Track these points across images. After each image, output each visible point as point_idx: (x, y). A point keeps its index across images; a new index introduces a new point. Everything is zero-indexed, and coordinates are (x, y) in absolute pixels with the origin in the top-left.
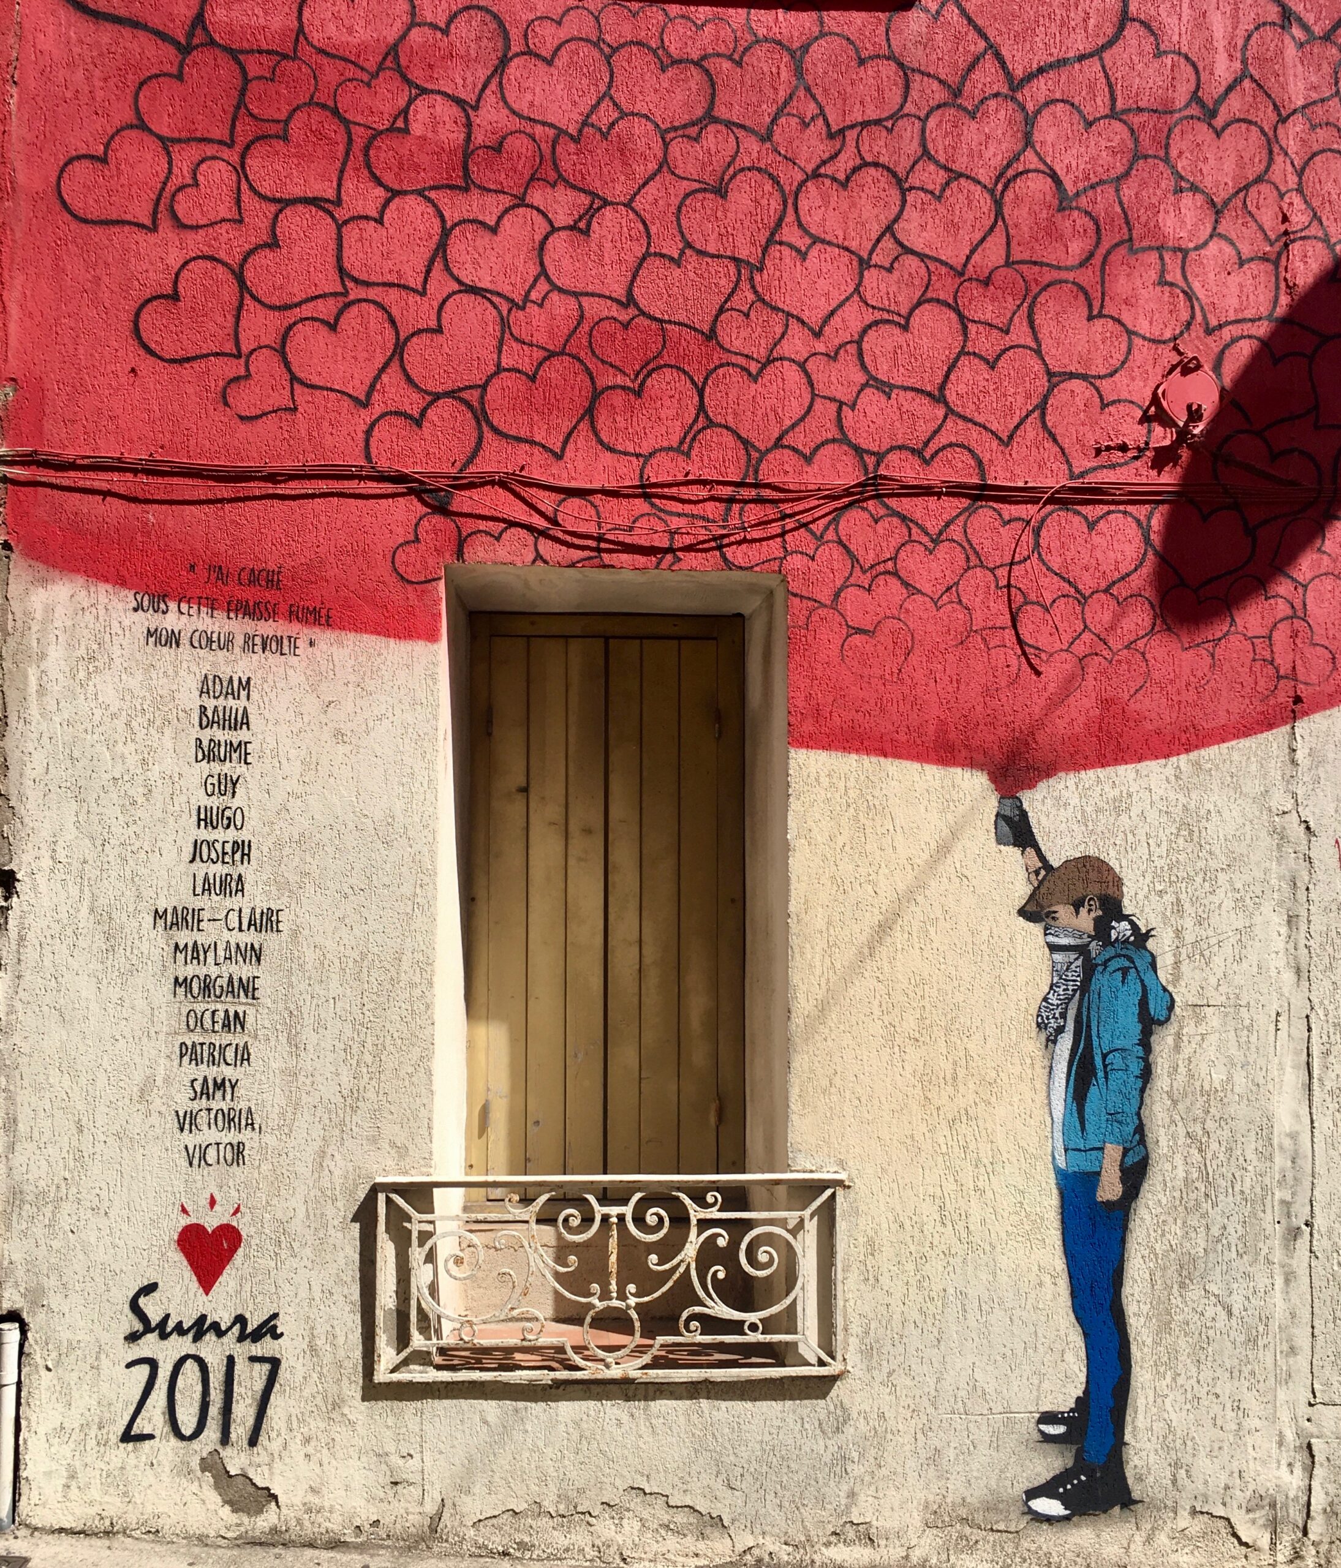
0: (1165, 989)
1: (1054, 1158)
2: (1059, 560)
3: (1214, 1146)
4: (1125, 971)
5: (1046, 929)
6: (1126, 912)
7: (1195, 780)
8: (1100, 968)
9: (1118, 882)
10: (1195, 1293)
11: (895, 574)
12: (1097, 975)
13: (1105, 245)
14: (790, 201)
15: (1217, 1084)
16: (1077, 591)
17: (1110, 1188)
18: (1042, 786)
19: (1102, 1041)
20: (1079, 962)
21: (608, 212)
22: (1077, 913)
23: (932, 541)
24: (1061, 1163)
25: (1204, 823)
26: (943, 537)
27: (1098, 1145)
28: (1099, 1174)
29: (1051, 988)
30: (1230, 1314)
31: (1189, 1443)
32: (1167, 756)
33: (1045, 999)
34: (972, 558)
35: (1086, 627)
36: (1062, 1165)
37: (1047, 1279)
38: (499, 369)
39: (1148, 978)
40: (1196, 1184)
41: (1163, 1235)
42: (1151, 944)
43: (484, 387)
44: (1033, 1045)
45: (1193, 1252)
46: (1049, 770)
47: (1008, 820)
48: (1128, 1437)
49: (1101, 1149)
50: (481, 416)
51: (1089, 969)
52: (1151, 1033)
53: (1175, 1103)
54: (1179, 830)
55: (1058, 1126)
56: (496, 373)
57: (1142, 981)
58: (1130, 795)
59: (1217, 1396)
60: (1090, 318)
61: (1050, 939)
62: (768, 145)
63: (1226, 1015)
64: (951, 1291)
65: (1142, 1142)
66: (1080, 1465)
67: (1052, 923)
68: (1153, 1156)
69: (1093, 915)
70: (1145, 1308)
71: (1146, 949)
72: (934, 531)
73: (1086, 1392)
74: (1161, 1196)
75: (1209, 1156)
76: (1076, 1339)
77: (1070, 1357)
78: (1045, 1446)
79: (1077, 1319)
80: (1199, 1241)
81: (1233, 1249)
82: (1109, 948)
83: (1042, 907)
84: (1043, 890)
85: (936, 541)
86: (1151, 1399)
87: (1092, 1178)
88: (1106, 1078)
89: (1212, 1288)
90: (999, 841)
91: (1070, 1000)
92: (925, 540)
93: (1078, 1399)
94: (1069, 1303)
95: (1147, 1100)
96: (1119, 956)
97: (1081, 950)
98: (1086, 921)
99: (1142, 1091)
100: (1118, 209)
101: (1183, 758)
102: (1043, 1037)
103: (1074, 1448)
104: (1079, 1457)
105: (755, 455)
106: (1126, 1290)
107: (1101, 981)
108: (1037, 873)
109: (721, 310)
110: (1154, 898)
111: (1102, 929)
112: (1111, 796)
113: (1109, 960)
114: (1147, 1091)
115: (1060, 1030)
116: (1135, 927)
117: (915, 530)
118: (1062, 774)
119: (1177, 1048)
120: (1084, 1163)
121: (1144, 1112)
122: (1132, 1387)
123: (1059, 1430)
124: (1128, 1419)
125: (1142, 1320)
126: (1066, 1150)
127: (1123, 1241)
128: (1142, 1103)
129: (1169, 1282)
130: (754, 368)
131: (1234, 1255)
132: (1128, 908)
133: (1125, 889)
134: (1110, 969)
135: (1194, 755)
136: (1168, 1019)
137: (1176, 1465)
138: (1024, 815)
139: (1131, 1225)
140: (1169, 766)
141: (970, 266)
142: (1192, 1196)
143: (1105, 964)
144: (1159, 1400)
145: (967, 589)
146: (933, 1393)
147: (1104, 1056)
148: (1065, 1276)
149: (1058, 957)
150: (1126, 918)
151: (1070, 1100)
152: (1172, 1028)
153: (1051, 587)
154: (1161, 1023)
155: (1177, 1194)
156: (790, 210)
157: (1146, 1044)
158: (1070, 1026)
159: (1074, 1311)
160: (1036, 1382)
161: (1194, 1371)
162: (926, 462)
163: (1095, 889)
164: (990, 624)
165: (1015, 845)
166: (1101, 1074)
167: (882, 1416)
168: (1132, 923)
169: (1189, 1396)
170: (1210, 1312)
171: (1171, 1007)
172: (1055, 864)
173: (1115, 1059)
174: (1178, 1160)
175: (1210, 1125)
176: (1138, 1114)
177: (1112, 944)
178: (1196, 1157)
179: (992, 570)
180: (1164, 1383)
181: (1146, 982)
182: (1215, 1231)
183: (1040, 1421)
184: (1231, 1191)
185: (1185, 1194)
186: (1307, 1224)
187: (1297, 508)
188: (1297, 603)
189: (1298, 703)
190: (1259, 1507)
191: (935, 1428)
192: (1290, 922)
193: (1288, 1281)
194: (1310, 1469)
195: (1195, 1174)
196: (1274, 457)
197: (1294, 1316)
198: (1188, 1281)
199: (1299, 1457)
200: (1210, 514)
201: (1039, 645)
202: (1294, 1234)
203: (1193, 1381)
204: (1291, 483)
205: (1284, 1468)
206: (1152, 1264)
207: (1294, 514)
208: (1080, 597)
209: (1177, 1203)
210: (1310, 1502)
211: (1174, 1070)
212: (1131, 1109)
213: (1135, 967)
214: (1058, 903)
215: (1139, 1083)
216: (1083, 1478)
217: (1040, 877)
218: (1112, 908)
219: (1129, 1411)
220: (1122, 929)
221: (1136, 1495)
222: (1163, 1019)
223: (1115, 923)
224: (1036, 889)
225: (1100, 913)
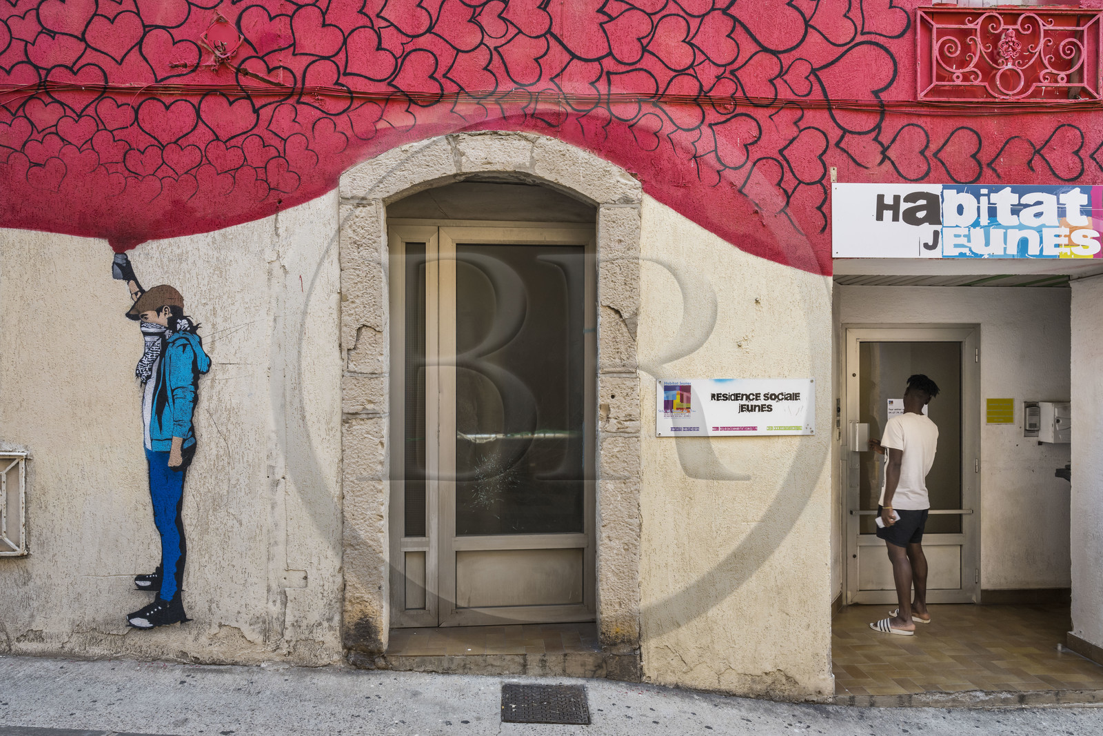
0: (207, 356)
1: (145, 444)
2: (149, 126)
3: (233, 438)
4: (184, 346)
5: (141, 324)
6: (185, 314)
7: (223, 244)
8: (171, 345)
9: (181, 299)
10: (223, 513)
11: (57, 134)
12: (169, 348)
15: (234, 405)
16: (160, 143)
17: (175, 460)
18: (139, 247)
19: (172, 382)
20: (160, 341)
22: (159, 315)
23: (78, 115)
24: (149, 446)
25: (228, 267)
26: (84, 113)
27: (169, 437)
28: (169, 452)
29: (144, 355)
30: (241, 524)
31: (218, 590)
32: (207, 231)
33: (141, 361)
34: (100, 125)
35: (164, 162)
36: (150, 448)
37: (140, 507)
39: (197, 350)
40: (223, 457)
41: (204, 484)
42: (198, 332)
44: (135, 384)
45: (221, 492)
46: (142, 239)
47: (118, 265)
48: (184, 588)
49: (171, 439)
51: (165, 344)
52: (198, 378)
53: (211, 415)
54: (214, 270)
55: (147, 428)
57: (194, 351)
58: (187, 253)
59: (234, 566)
61: (144, 329)
63: (240, 368)
64: (87, 513)
65: (193, 435)
66: (158, 600)
67: (144, 320)
68: (199, 442)
69: (167, 316)
70: (194, 522)
71: (196, 334)
72: (78, 111)
73: (162, 564)
74: (203, 464)
75: (230, 443)
76: (157, 539)
77: (153, 547)
78: (140, 592)
79: (157, 527)
80: (224, 487)
81: (243, 490)
82: (176, 334)
83: (139, 313)
84: (139, 303)
85: (80, 116)
86: (197, 568)
87: (166, 455)
88: (173, 402)
89: (231, 511)
90: (115, 276)
91: (154, 361)
92: (74, 115)
93: (157, 568)
94: (153, 519)
95: (196, 413)
96: (182, 338)
97: (161, 335)
98: (163, 319)
99: (194, 409)
101: (217, 232)
102: (139, 380)
103: (155, 593)
104: (158, 597)
106: (184, 513)
107: (171, 350)
108: (136, 294)
110: (201, 307)
111: (172, 324)
112: (177, 253)
113: (176, 340)
114: (196, 409)
115: (149, 377)
116: (190, 323)
117: (68, 110)
118: (149, 241)
119: (212, 387)
120: (161, 447)
121: (194, 420)
122: (186, 562)
123: (148, 583)
124: (184, 578)
125: (193, 527)
126: (152, 440)
127: (183, 487)
128: (193, 415)
129: (207, 508)
131: (243, 494)
132: (186, 312)
133: (184, 302)
134: (177, 345)
135: (223, 231)
136: (208, 371)
137: (211, 601)
138: (128, 263)
139: (187, 479)
140: (209, 236)
142: (221, 464)
143: (174, 342)
144: (202, 568)
145: (98, 140)
146: (77, 565)
147: (173, 391)
148: (151, 506)
149: (148, 339)
150: (185, 318)
151: (154, 413)
152: (210, 376)
153: (143, 141)
154: (204, 373)
155: (212, 463)
157: (196, 384)
158: (154, 375)
159: (155, 523)
160: (134, 559)
161: (221, 553)
162: (75, 74)
163: (169, 302)
164: (110, 160)
165: (124, 279)
166: (170, 400)
167: (49, 577)
168: (189, 320)
169: (218, 567)
170: (230, 523)
171: (209, 365)
172: (146, 288)
173: (179, 392)
174: (213, 445)
175: (230, 427)
176: (191, 421)
177: (178, 332)
178: (223, 443)
179: (111, 132)
180: (205, 560)
181: (196, 352)
182: (233, 482)
183: (136, 579)
184: (241, 461)
185: (216, 463)
186: (284, 478)
187: (282, 98)
188: (281, 149)
189: (280, 202)
190: (256, 623)
191: (78, 583)
192: (275, 320)
193: (273, 508)
194: (285, 604)
195: (222, 452)
196: (270, 71)
197: (276, 525)
198: (218, 508)
199: (279, 597)
200: (234, 102)
201: (137, 172)
202: (277, 483)
203: (221, 559)
204: (278, 85)
205: (271, 603)
206: (198, 499)
207: (281, 101)
208: (160, 146)
209: (213, 467)
210: (284, 620)
211: (211, 398)
212: (187, 419)
213: (190, 344)
214: (148, 310)
215: (192, 405)
216: (160, 608)
217: (138, 297)
218: (177, 313)
219: (185, 574)
220: (183, 324)
221: (188, 617)
222: (205, 371)
223: (179, 321)
224: (136, 303)
225: (171, 315)
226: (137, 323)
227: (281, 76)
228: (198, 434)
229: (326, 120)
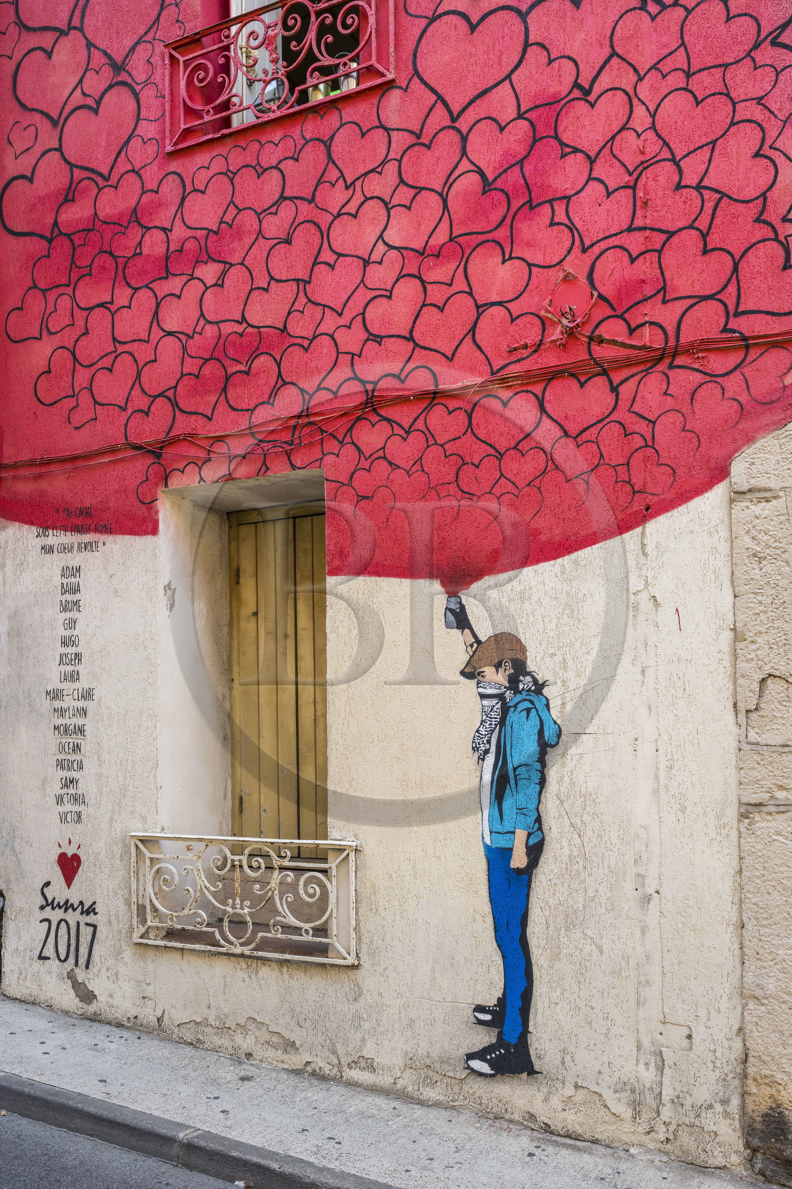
0: (555, 723)
1: (483, 838)
2: (485, 432)
3: (589, 833)
4: (528, 711)
5: (478, 683)
6: (528, 670)
7: (574, 573)
8: (512, 709)
9: (523, 649)
10: (577, 935)
11: (385, 458)
12: (511, 714)
13: (514, 207)
14: (325, 236)
15: (590, 789)
16: (497, 451)
17: (519, 860)
19: (515, 758)
20: (499, 706)
21: (232, 270)
22: (497, 672)
23: (406, 432)
24: (487, 840)
25: (581, 604)
26: (412, 429)
27: (512, 830)
28: (511, 850)
29: (481, 723)
30: (602, 952)
31: (573, 1038)
32: (555, 558)
33: (478, 731)
34: (430, 439)
35: (502, 474)
36: (489, 843)
37: (478, 917)
38: (182, 375)
39: (544, 715)
40: (577, 859)
41: (554, 894)
42: (545, 691)
43: (175, 387)
44: (470, 762)
45: (575, 907)
46: (478, 575)
47: (452, 611)
48: (531, 1029)
49: (513, 833)
50: (175, 404)
51: (505, 710)
52: (546, 753)
53: (562, 802)
54: (564, 610)
55: (487, 816)
56: (181, 378)
57: (540, 717)
58: (531, 589)
59: (593, 1008)
60: (504, 262)
61: (481, 690)
62: (313, 205)
63: (597, 740)
64: (420, 921)
65: (540, 828)
66: (501, 1042)
67: (480, 678)
68: (547, 838)
69: (508, 673)
70: (543, 943)
71: (542, 695)
72: (406, 426)
73: (504, 994)
74: (553, 866)
75: (586, 840)
77: (493, 970)
78: (480, 1028)
79: (498, 946)
80: (579, 899)
81: (603, 906)
82: (518, 695)
83: (475, 669)
84: (475, 657)
85: (408, 433)
86: (547, 1004)
87: (507, 853)
88: (516, 784)
89: (589, 932)
90: (448, 626)
91: (493, 731)
92: (402, 432)
93: (499, 998)
94: (493, 935)
95: (543, 799)
96: (526, 700)
97: (501, 697)
98: (503, 676)
99: (540, 793)
100: (522, 181)
101: (566, 558)
102: (476, 755)
103: (497, 1031)
104: (500, 1036)
105: (307, 397)
106: (529, 930)
107: (512, 717)
108: (472, 646)
109: (289, 313)
110: (547, 659)
111: (513, 682)
112: (518, 590)
113: (518, 703)
114: (543, 794)
115: (487, 752)
116: (535, 681)
117: (396, 427)
119: (563, 764)
120: (502, 842)
121: (541, 808)
122: (534, 995)
123: (488, 1017)
124: (531, 1016)
125: (541, 950)
126: (491, 832)
127: (528, 896)
128: (539, 802)
129: (559, 926)
130: (306, 343)
131: (603, 910)
132: (531, 666)
133: (528, 654)
134: (519, 709)
135: (574, 555)
136: (557, 743)
137: (564, 1051)
138: (462, 607)
139: (533, 885)
140: (557, 565)
141: (428, 247)
142: (575, 867)
143: (515, 706)
144: (553, 1006)
145: (427, 460)
146: (410, 984)
147: (515, 769)
148: (491, 916)
149: (486, 702)
150: (530, 674)
151: (493, 798)
153: (479, 451)
154: (552, 746)
155: (564, 866)
156: (325, 241)
157: (543, 761)
158: (493, 749)
159: (496, 940)
160: (472, 984)
161: (575, 988)
162: (403, 382)
163: (509, 655)
164: (441, 482)
165: (457, 628)
166: (512, 782)
167: (380, 995)
168: (533, 677)
169: (573, 1006)
170: (587, 949)
171: (559, 736)
172: (483, 638)
173: (522, 771)
174: (564, 843)
175: (586, 818)
176: (537, 809)
177: (520, 692)
178: (577, 841)
179: (442, 446)
180: (556, 995)
181: (543, 718)
182: (591, 893)
183: (475, 1010)
184: (601, 865)
185: (569, 866)
186: (657, 892)
187: (649, 365)
188: (648, 436)
189: (647, 509)
190: (623, 1090)
191: (411, 1006)
192: (643, 672)
193: (643, 932)
194: (661, 1069)
195: (576, 853)
196: (631, 331)
197: (648, 957)
198: (571, 927)
199: (653, 1059)
200: (586, 382)
201: (471, 491)
202: (648, 899)
203: (576, 996)
204: (644, 347)
205: (642, 1066)
206: (547, 913)
207: (647, 370)
208: (496, 454)
209: (564, 872)
210: (661, 1093)
211: (561, 780)
212: (532, 806)
213: (535, 708)
214: (485, 666)
215: (538, 788)
216: (502, 1051)
217: (474, 649)
218: (519, 668)
219: (532, 1011)
220: (526, 682)
221: (537, 1068)
222: (553, 743)
223: (521, 678)
224: (471, 657)
225: (512, 671)
226: (473, 682)
227: (647, 336)
228: (545, 827)
229: (710, 385)
